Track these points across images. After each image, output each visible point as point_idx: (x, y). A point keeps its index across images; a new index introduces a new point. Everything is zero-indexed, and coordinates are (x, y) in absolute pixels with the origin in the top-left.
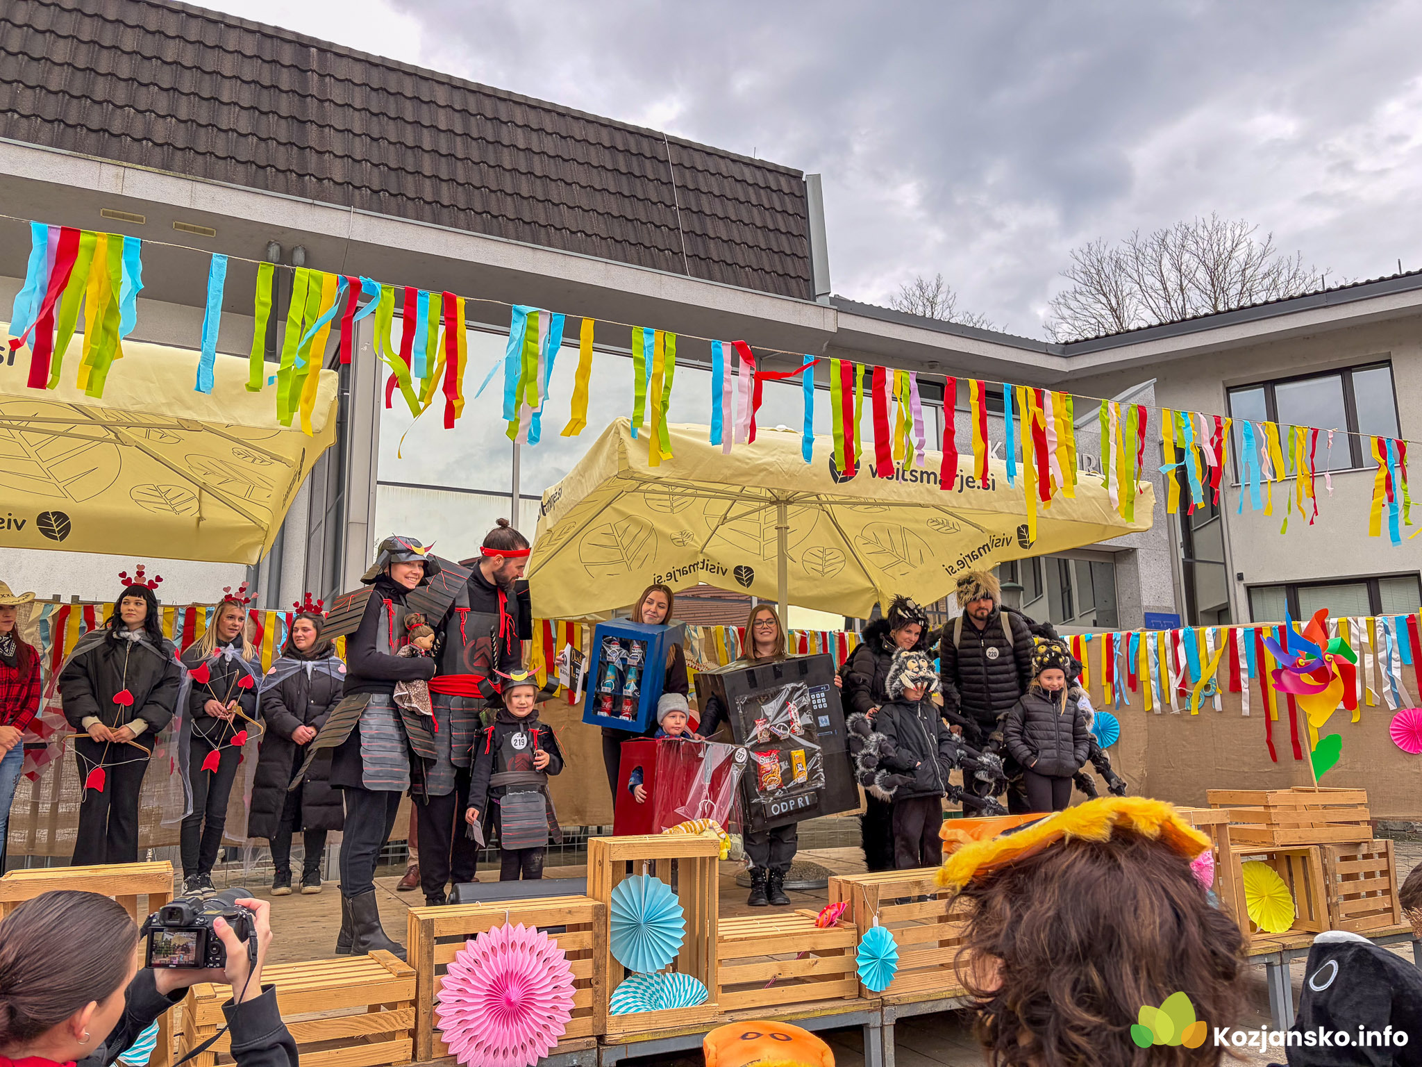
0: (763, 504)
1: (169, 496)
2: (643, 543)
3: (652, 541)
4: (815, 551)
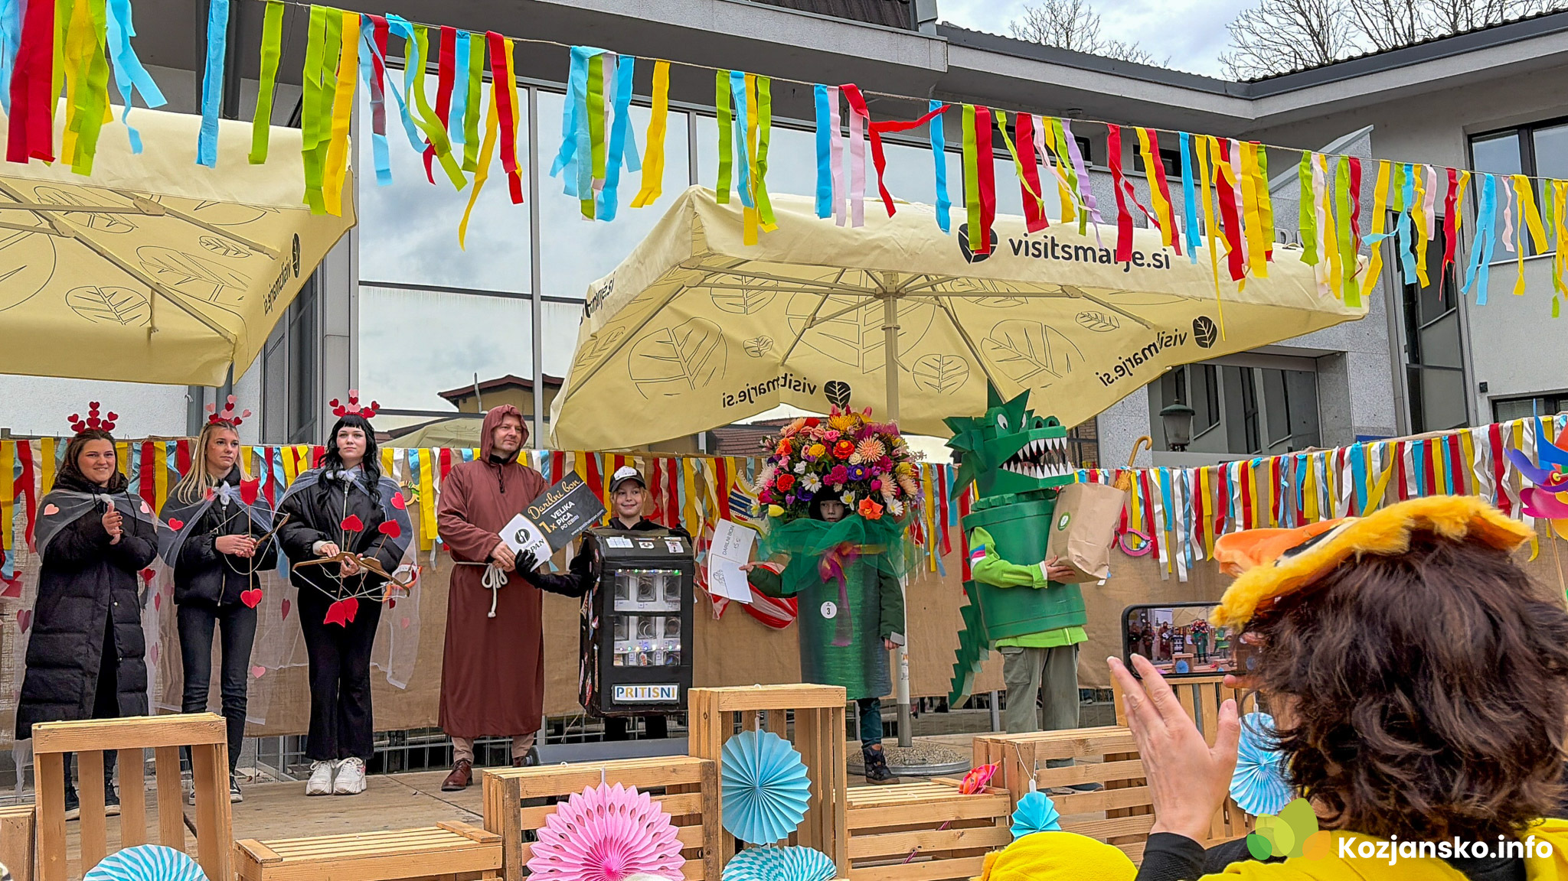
0: (862, 299)
1: (114, 300)
2: (709, 353)
3: (720, 350)
4: (929, 360)
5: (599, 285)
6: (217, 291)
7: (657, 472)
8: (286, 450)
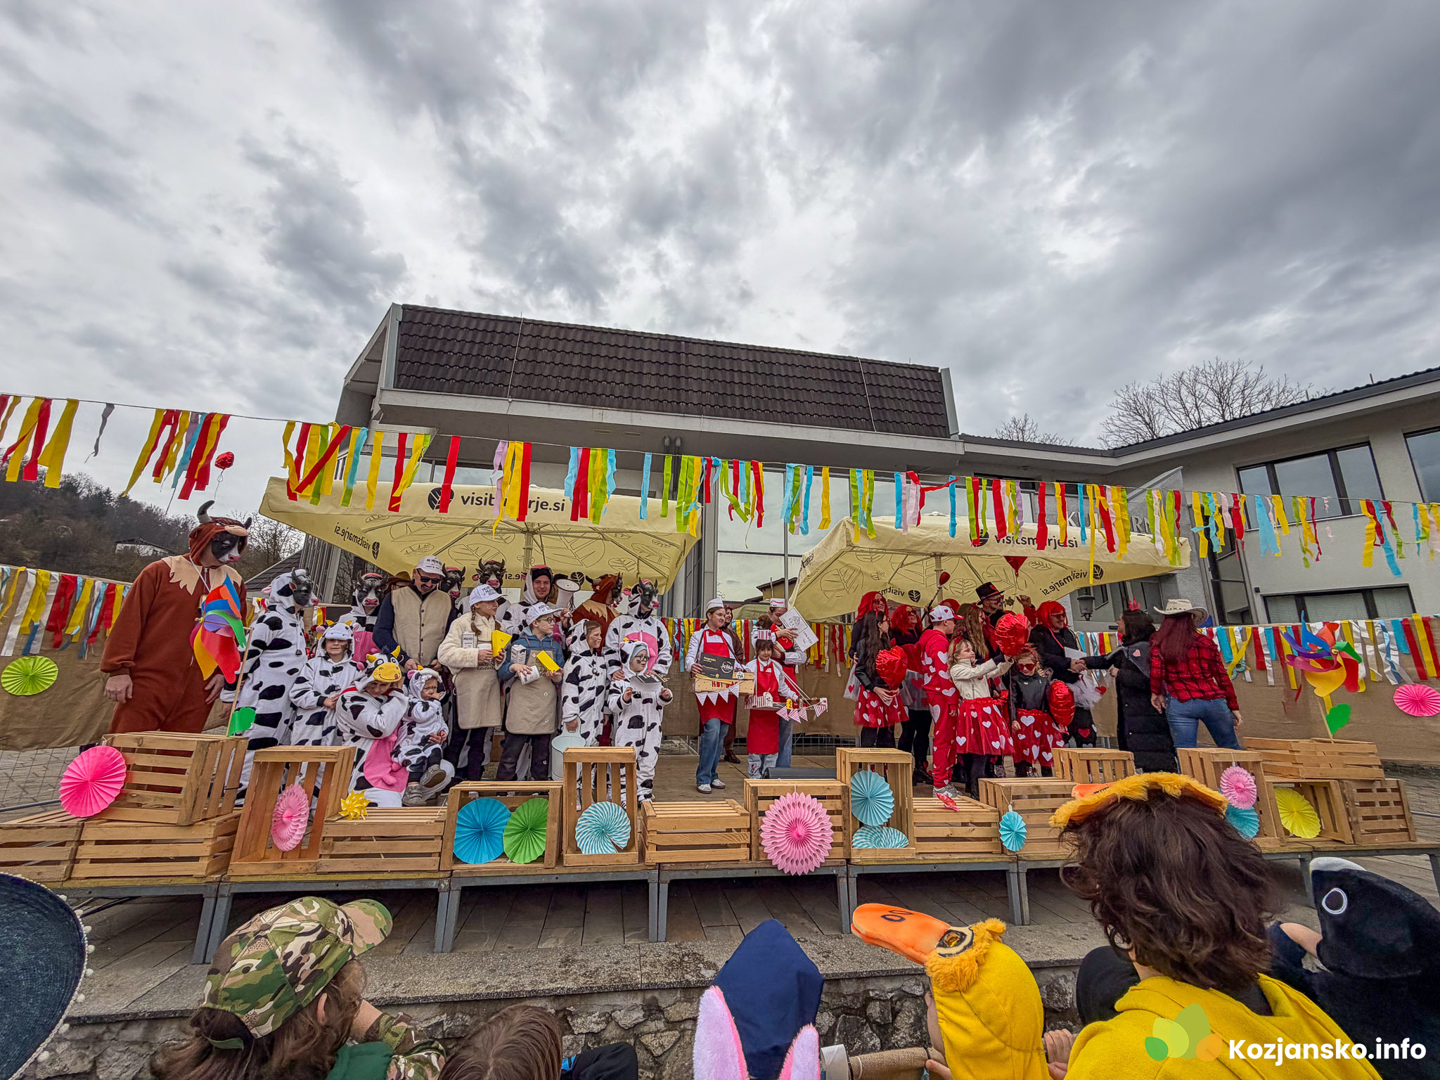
0: (926, 557)
1: (625, 563)
2: (855, 579)
3: (860, 578)
4: (958, 581)
5: (806, 554)
6: (660, 559)
7: (834, 631)
8: (686, 620)
